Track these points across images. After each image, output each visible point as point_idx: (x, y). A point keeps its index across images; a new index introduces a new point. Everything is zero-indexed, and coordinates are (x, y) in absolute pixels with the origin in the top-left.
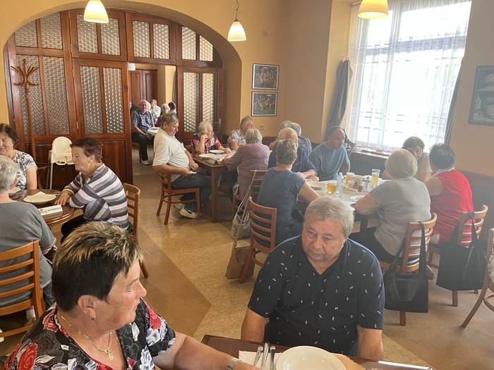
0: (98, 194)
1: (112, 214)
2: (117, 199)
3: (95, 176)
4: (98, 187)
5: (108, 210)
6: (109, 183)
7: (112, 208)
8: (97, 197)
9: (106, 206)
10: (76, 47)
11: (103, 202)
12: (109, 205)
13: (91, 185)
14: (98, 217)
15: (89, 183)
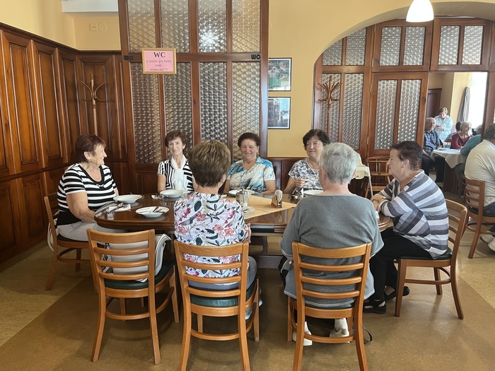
0: (417, 205)
1: (431, 229)
2: (437, 212)
3: (414, 183)
4: (418, 196)
5: (427, 223)
6: (430, 193)
7: (432, 223)
8: (415, 208)
9: (423, 219)
10: (378, 61)
11: (420, 214)
12: (428, 218)
13: (411, 194)
14: (413, 231)
15: (408, 191)
